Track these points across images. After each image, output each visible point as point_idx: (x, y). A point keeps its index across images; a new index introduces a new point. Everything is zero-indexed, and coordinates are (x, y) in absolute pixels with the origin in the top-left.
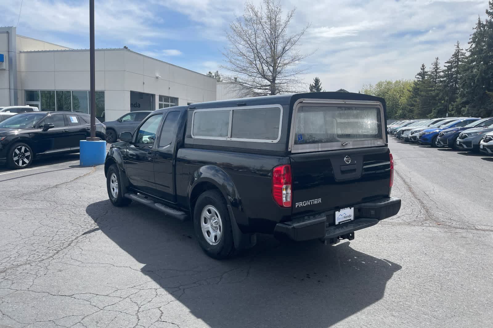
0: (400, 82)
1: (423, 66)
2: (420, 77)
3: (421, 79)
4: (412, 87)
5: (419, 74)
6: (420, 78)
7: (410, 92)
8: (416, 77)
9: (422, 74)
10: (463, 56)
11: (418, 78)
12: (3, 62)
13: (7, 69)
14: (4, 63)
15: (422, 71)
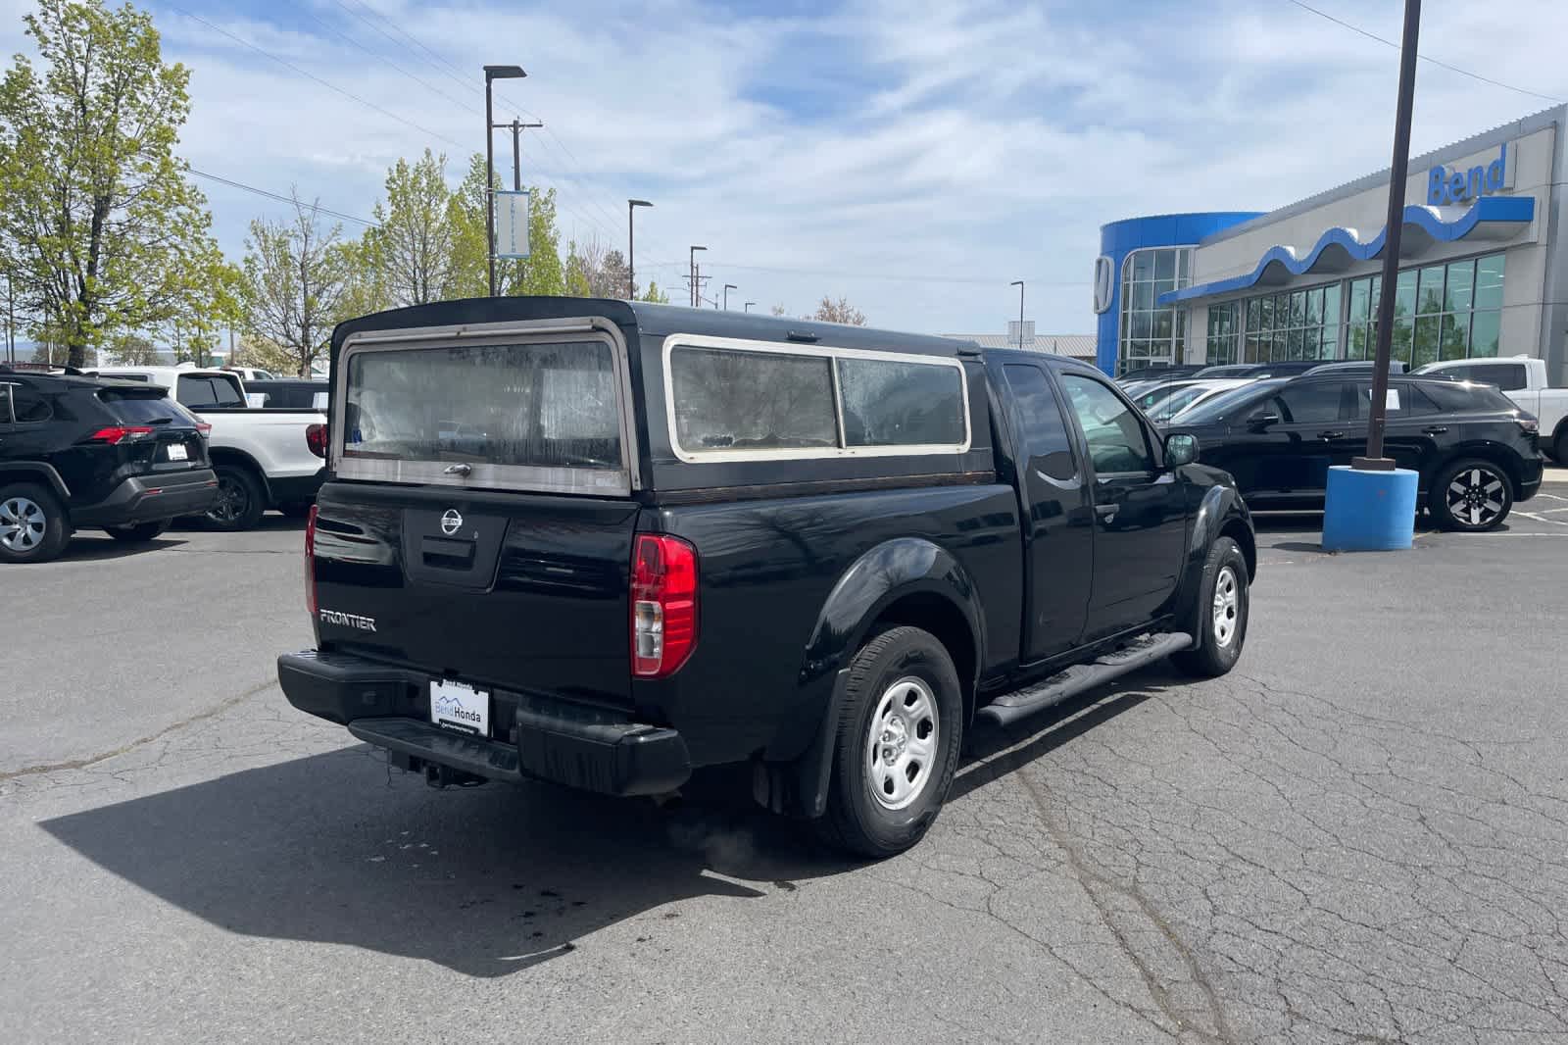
12: (1530, 220)
13: (1543, 240)
14: (1535, 224)
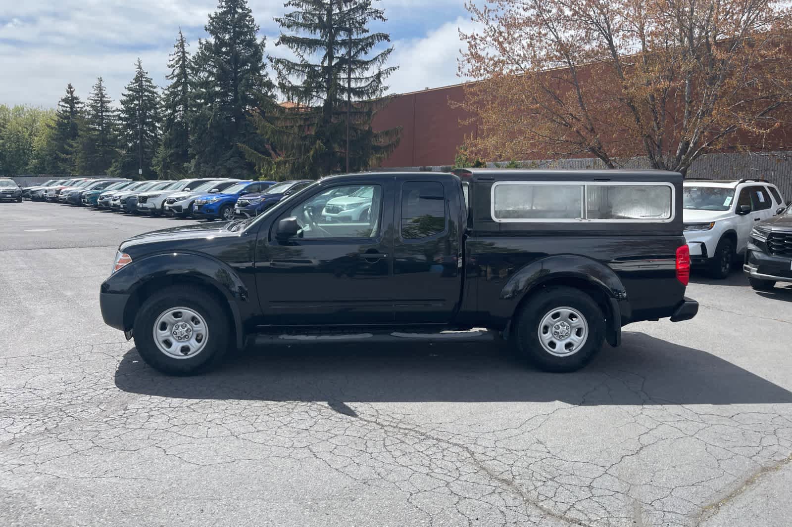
0: (23, 109)
1: (70, 87)
2: (66, 105)
3: (68, 109)
4: (55, 121)
5: (65, 100)
6: (67, 107)
7: (52, 128)
8: (59, 105)
9: (70, 100)
10: (148, 84)
11: (62, 106)
15: (69, 95)
